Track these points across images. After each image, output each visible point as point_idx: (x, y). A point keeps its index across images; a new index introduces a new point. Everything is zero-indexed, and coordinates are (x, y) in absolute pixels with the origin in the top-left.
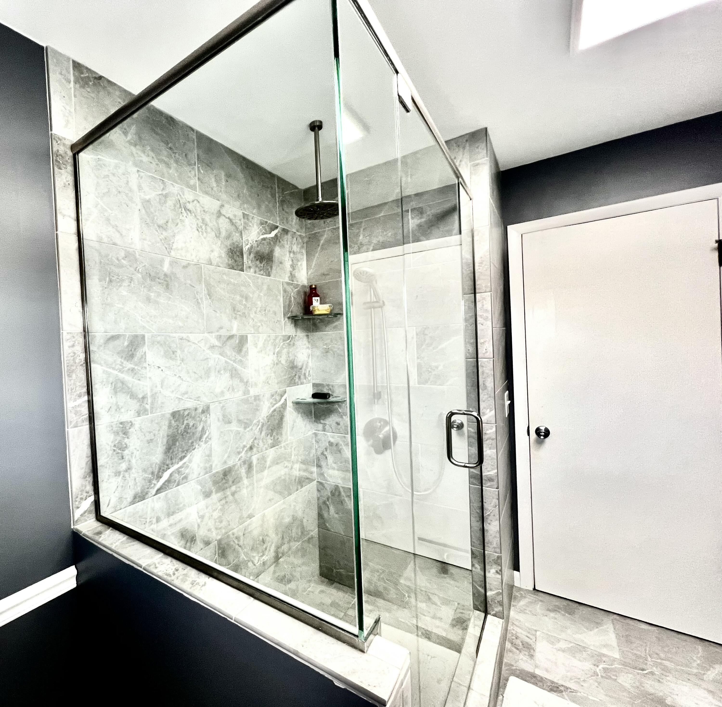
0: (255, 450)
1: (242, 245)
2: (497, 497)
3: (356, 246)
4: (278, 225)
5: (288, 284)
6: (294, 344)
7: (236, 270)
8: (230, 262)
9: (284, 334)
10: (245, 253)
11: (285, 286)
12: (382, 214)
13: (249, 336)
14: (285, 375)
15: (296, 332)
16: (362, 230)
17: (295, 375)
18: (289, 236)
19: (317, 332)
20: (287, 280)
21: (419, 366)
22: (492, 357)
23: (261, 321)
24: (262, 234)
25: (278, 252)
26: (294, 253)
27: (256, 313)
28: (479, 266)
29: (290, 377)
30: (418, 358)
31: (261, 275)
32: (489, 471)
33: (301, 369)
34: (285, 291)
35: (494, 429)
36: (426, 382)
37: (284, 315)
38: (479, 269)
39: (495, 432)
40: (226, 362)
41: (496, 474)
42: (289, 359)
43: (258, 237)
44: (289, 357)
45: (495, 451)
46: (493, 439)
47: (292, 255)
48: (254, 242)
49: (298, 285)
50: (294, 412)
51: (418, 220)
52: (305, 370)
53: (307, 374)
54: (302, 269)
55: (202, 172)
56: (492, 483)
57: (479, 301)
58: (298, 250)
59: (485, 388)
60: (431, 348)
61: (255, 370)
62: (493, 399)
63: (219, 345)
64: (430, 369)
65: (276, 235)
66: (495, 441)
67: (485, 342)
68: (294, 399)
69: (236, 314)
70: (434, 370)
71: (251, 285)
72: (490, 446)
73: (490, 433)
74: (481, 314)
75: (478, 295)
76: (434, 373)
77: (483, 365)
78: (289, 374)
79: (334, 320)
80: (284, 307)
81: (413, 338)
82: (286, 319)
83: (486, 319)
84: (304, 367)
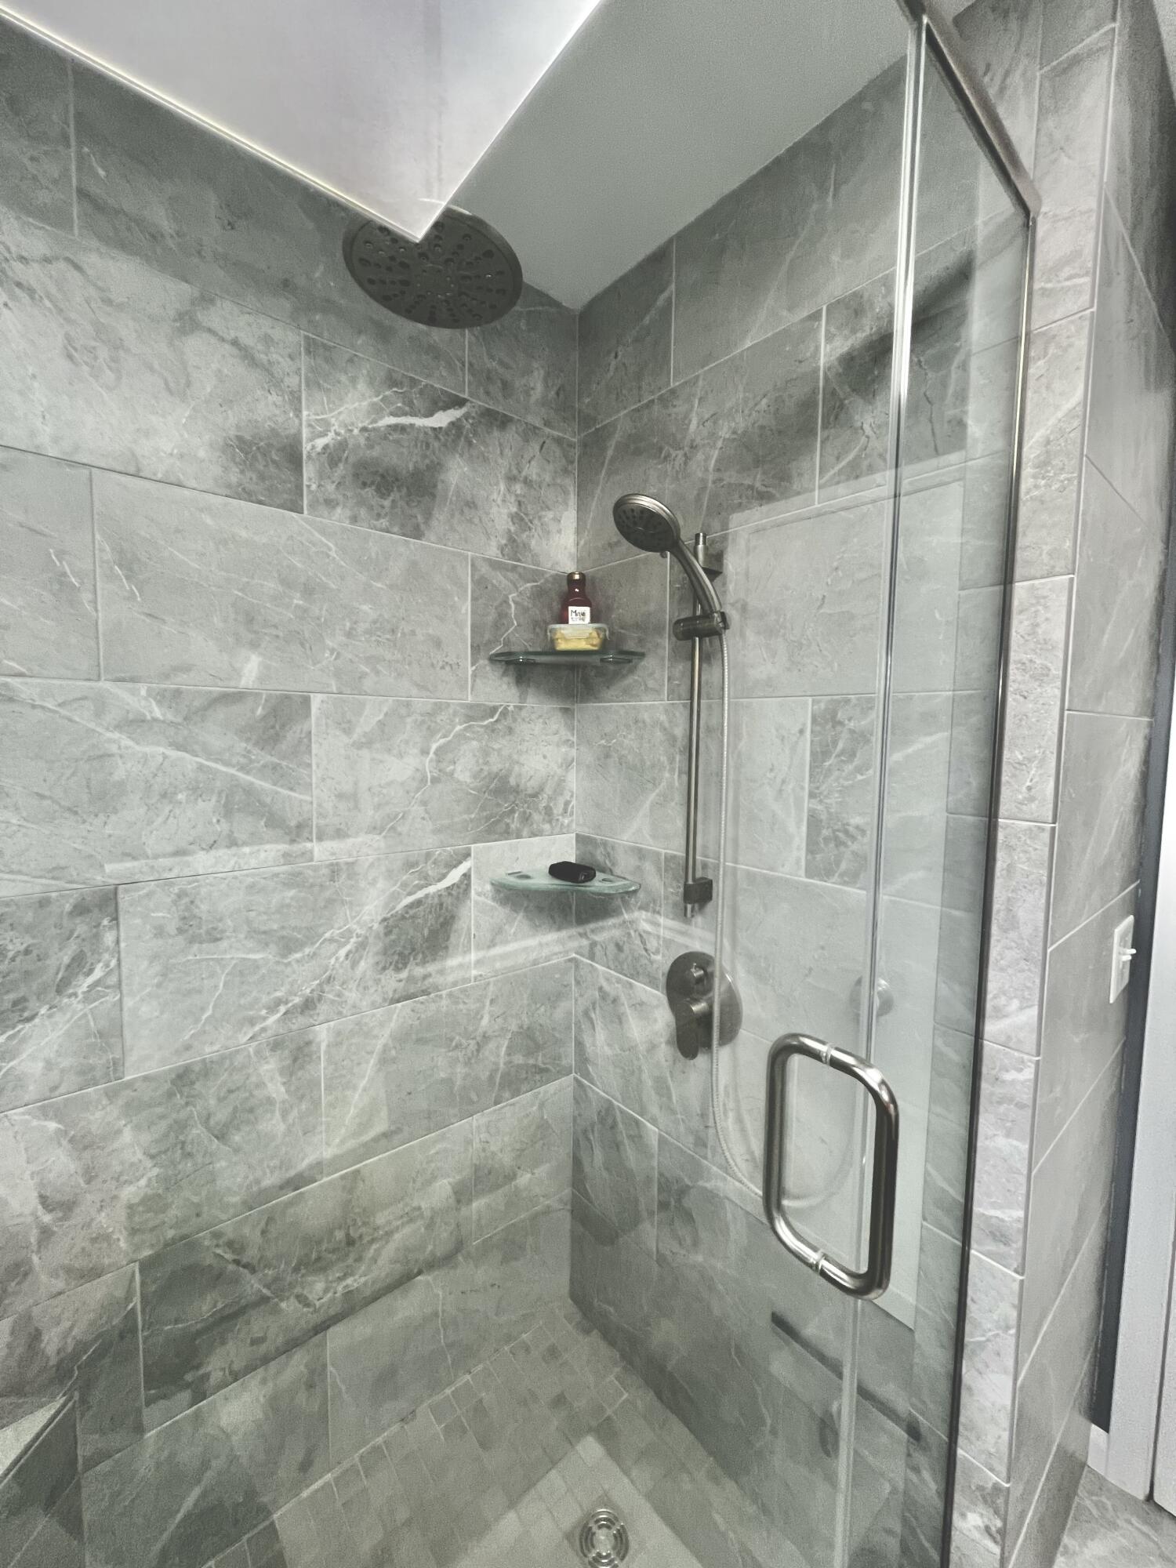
0: (323, 1008)
1: (300, 432)
2: (1016, 1302)
3: (680, 453)
4: (466, 396)
5: (494, 565)
6: (510, 730)
7: (260, 502)
8: (234, 477)
9: (470, 699)
10: (309, 457)
11: (485, 569)
12: (748, 344)
13: (316, 701)
14: (468, 811)
15: (523, 699)
16: (697, 401)
17: (512, 811)
18: (511, 435)
19: (587, 701)
20: (493, 552)
21: (814, 822)
22: (1050, 819)
23: (371, 660)
24: (393, 414)
25: (457, 472)
26: (527, 482)
27: (349, 634)
28: (1035, 477)
29: (487, 818)
30: (812, 795)
31: (382, 530)
32: (994, 1205)
33: (535, 795)
34: (480, 583)
35: (1028, 1074)
36: (827, 873)
37: (476, 649)
38: (1036, 487)
39: (1031, 1084)
40: (201, 767)
41: (1021, 1226)
42: (486, 768)
43: (374, 421)
44: (486, 763)
45: (1024, 1147)
46: (1021, 1106)
47: (518, 488)
48: (356, 432)
49: (535, 575)
50: (500, 909)
51: (846, 338)
52: (550, 798)
53: (558, 810)
54: (559, 531)
55: (102, 173)
56: (1002, 1248)
57: (1021, 612)
58: (548, 478)
59: (1013, 923)
60: (850, 767)
61: (340, 796)
62: (1038, 970)
63: (170, 717)
64: (840, 835)
65: (455, 425)
66: (1030, 1111)
67: (1030, 760)
68: (501, 874)
69: (256, 632)
70: (853, 838)
71: (333, 554)
72: (1009, 1124)
73: (1013, 1082)
74: (1025, 657)
75: (1020, 589)
76: (855, 847)
77: (1013, 842)
78: (483, 808)
79: (625, 672)
80: (476, 629)
81: (801, 732)
82: (483, 662)
83: (1042, 677)
84: (548, 791)
